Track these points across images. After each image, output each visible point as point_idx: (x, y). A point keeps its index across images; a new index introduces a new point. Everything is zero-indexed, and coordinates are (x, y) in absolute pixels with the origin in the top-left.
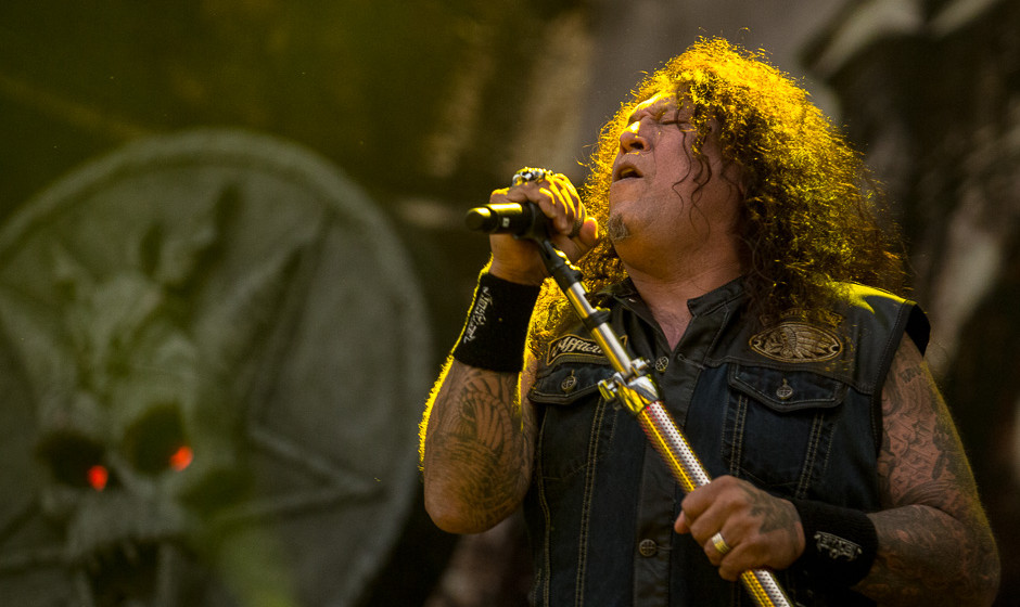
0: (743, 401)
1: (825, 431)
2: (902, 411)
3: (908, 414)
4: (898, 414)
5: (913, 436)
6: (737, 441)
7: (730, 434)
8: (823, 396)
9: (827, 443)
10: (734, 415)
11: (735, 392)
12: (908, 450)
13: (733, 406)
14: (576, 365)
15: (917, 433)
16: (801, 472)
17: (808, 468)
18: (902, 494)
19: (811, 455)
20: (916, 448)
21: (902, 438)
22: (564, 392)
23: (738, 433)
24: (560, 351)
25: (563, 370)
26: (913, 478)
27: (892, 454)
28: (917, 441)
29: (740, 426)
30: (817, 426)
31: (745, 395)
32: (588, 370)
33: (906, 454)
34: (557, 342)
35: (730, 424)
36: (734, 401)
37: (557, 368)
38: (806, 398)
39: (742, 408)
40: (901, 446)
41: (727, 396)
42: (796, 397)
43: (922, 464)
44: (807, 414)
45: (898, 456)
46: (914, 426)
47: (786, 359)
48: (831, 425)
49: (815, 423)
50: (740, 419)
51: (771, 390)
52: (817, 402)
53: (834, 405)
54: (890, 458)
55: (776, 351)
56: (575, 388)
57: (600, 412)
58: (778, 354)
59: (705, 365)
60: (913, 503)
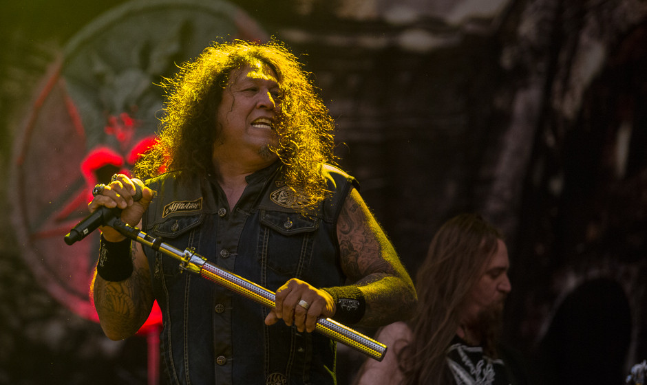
0: (267, 230)
1: (310, 244)
2: (355, 228)
3: (358, 229)
4: (353, 231)
5: (364, 239)
6: (265, 252)
7: (260, 249)
8: (308, 226)
9: (311, 250)
10: (262, 239)
11: (263, 226)
12: (363, 247)
13: (262, 233)
14: (178, 218)
15: (365, 237)
16: (297, 267)
17: (301, 264)
18: (366, 268)
19: (303, 257)
20: (367, 245)
21: (358, 242)
22: (172, 232)
23: (265, 248)
24: (170, 211)
25: (171, 221)
26: (370, 260)
27: (355, 251)
28: (367, 241)
29: (265, 244)
30: (305, 242)
31: (268, 227)
32: (184, 220)
33: (363, 249)
34: (168, 206)
35: (261, 243)
36: (262, 231)
37: (168, 220)
38: (300, 227)
39: (267, 234)
40: (359, 246)
41: (259, 229)
42: (294, 226)
43: (372, 252)
44: (300, 235)
45: (359, 251)
46: (363, 234)
47: (288, 206)
48: (312, 241)
49: (304, 240)
50: (266, 240)
51: (282, 223)
52: (305, 229)
53: (314, 230)
54: (355, 253)
55: (284, 201)
56: (178, 230)
57: (191, 240)
58: (285, 203)
59: (250, 213)
60: (372, 273)
